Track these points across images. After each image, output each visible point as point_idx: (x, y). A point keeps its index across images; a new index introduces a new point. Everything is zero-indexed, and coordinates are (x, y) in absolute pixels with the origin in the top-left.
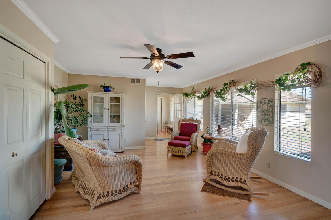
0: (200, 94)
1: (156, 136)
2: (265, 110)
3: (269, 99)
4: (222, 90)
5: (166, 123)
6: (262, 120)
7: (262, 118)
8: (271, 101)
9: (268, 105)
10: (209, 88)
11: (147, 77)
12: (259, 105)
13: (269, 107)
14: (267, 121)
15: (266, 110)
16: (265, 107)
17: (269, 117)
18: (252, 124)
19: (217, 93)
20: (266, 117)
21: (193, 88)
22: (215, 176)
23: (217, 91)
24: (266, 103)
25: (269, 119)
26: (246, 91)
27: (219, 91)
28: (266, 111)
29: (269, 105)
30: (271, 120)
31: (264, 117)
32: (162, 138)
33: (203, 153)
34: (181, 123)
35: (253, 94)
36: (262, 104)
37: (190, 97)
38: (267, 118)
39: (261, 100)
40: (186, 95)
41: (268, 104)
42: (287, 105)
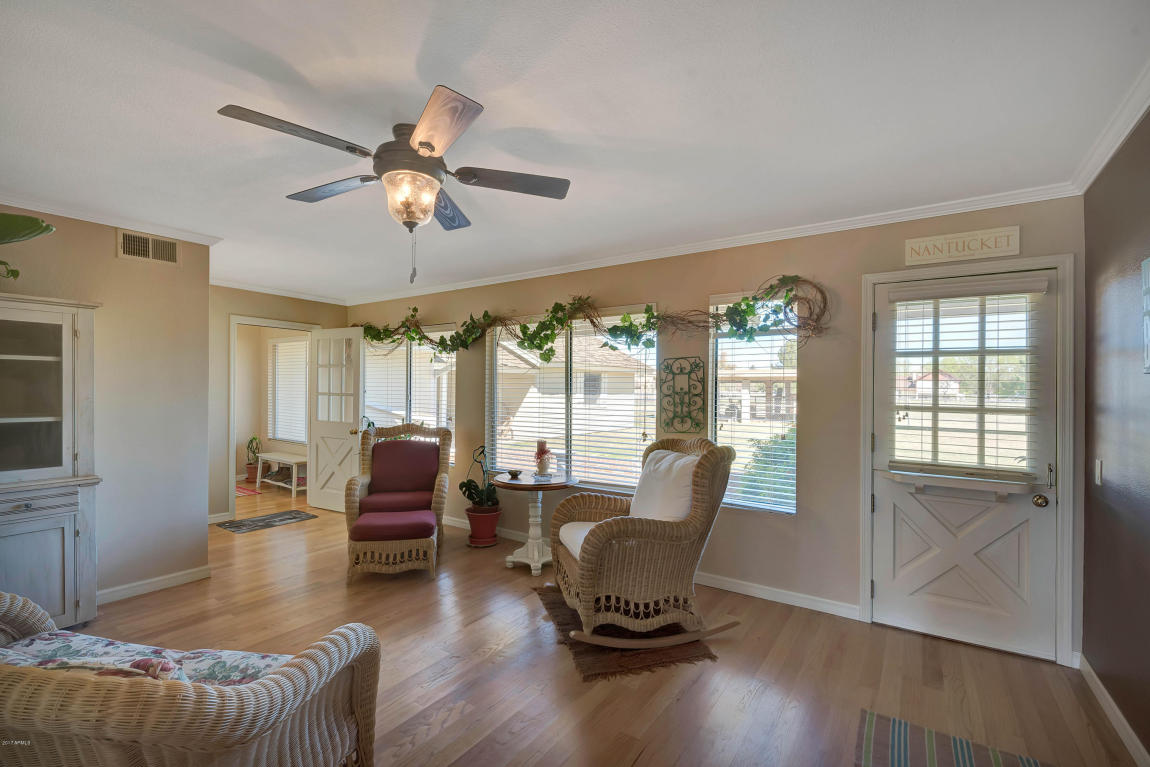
0: (447, 335)
1: (226, 509)
2: (681, 389)
3: (693, 360)
4: (543, 326)
5: (254, 446)
6: (674, 418)
7: (675, 413)
8: (697, 366)
9: (689, 378)
10: (486, 314)
11: (217, 239)
12: (664, 375)
13: (692, 382)
14: (689, 421)
15: (686, 389)
16: (682, 382)
17: (692, 408)
18: (642, 431)
19: (524, 333)
20: (685, 409)
21: (415, 310)
22: (609, 614)
23: (524, 329)
24: (687, 371)
25: (694, 414)
26: (631, 333)
27: (532, 327)
28: (685, 393)
29: (693, 376)
30: (700, 416)
31: (679, 409)
32: (260, 514)
33: (472, 542)
34: (373, 441)
35: (649, 344)
36: (674, 374)
37: (394, 341)
38: (690, 413)
39: (670, 362)
40: (375, 333)
41: (690, 373)
42: (603, 376)
